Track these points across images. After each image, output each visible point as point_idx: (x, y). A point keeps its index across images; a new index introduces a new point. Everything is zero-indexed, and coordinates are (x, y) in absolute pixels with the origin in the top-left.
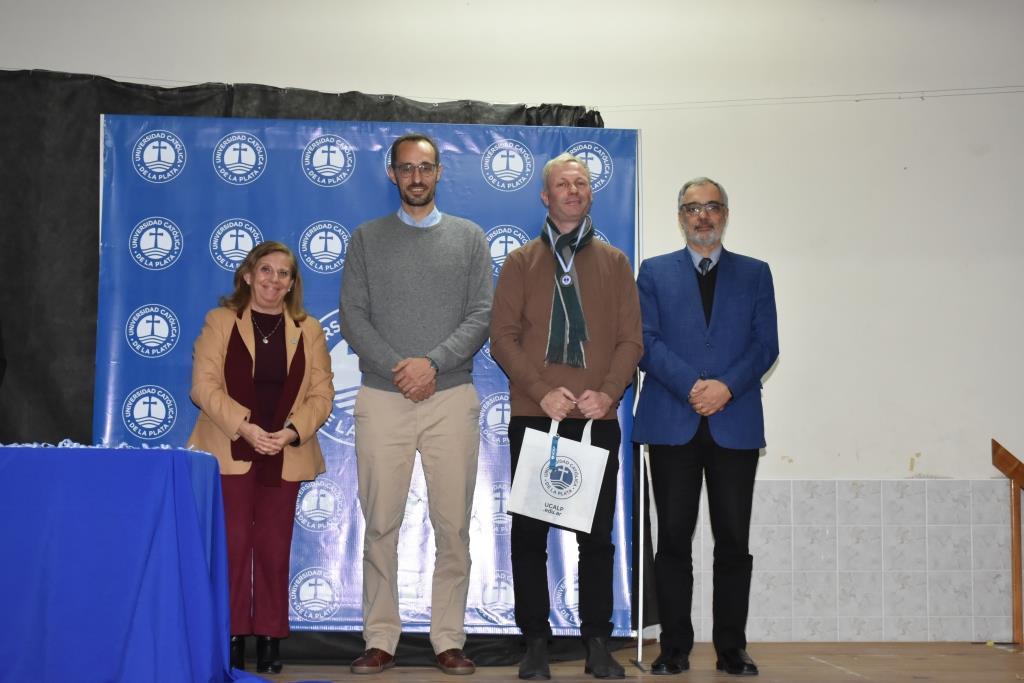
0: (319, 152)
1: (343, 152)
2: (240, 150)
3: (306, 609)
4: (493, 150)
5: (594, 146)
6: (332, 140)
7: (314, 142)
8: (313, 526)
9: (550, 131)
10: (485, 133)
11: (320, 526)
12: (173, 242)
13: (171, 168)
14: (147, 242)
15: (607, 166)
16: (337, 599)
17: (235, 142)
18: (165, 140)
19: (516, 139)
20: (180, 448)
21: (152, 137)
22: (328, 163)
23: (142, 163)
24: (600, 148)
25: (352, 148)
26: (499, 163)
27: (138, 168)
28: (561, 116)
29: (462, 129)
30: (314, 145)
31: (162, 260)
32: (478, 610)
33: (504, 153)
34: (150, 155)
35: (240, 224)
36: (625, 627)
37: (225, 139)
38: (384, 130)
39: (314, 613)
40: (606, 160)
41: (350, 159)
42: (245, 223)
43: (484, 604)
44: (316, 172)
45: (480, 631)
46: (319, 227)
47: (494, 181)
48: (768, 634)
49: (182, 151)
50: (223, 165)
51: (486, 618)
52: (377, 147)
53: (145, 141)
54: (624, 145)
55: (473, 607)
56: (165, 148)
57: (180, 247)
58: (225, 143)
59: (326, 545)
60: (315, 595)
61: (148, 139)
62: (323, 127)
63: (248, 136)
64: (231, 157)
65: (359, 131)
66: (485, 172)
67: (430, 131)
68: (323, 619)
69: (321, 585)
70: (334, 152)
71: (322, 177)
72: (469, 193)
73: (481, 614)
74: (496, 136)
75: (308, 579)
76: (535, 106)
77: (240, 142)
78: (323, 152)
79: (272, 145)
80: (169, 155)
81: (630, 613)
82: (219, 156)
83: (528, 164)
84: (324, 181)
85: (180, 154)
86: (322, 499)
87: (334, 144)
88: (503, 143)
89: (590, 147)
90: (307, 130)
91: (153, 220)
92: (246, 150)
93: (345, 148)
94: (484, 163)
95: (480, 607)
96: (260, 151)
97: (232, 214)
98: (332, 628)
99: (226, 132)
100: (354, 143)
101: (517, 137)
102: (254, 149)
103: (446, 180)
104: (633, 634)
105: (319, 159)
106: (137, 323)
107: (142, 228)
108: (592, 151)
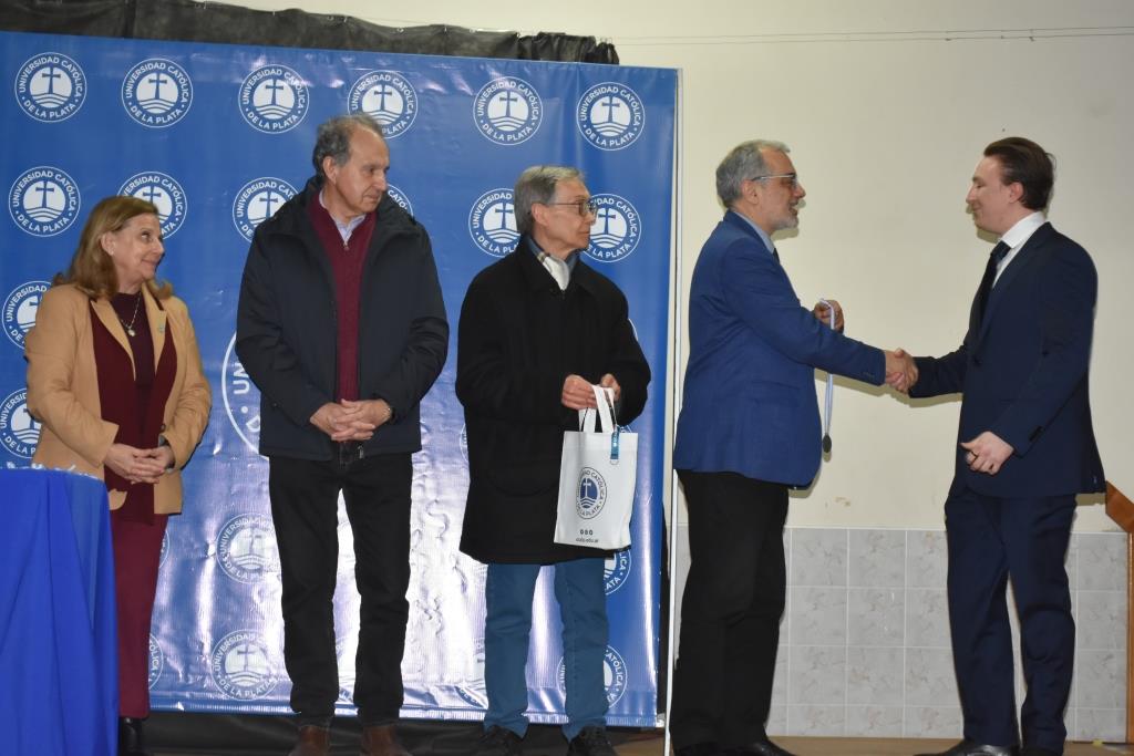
0: (261, 87)
1: (293, 88)
2: (158, 82)
3: (233, 684)
4: (489, 91)
5: (620, 88)
6: (279, 72)
7: (255, 73)
8: (245, 576)
9: (564, 68)
10: (479, 69)
11: (253, 576)
12: (67, 199)
13: (66, 103)
14: (32, 199)
15: (637, 115)
16: (274, 672)
17: (152, 71)
18: (59, 66)
19: (519, 76)
20: (58, 469)
21: (42, 61)
22: (274, 103)
23: (28, 95)
24: (629, 92)
25: (304, 83)
26: (496, 108)
27: (22, 102)
28: (565, 49)
29: (448, 62)
30: (255, 78)
31: (51, 224)
32: (458, 689)
33: (504, 95)
34: (38, 85)
35: (156, 180)
36: (648, 714)
37: (138, 67)
38: (347, 60)
39: (244, 689)
40: (635, 108)
41: (301, 98)
42: (162, 178)
43: (468, 682)
44: (257, 114)
45: (460, 716)
46: (260, 186)
47: (490, 131)
48: (814, 727)
49: (81, 81)
50: (135, 101)
51: (468, 700)
52: (338, 83)
53: (32, 67)
54: (658, 89)
55: (452, 685)
56: (59, 76)
57: (76, 207)
58: (138, 72)
59: (262, 601)
60: (245, 666)
61: (37, 64)
62: (267, 54)
63: (168, 64)
64: (145, 91)
65: (316, 61)
66: (479, 119)
67: (408, 63)
68: (254, 697)
69: (252, 653)
70: (282, 88)
71: (265, 121)
72: (457, 146)
73: (462, 695)
74: (494, 73)
75: (237, 644)
76: (530, 34)
77: (158, 72)
78: (267, 87)
79: (201, 77)
80: (63, 86)
81: (655, 697)
82: (129, 88)
83: (535, 110)
84: (267, 125)
85: (79, 86)
86: (256, 541)
87: (282, 78)
88: (502, 82)
89: (615, 90)
90: (246, 57)
91: (41, 171)
92: (165, 82)
93: (296, 83)
94: (477, 107)
95: (463, 686)
96: (183, 85)
97: (147, 165)
98: (266, 709)
99: (139, 58)
100: (307, 76)
101: (521, 74)
102: (177, 81)
103: (427, 128)
104: (659, 724)
105: (262, 97)
106: (18, 305)
107: (26, 181)
108: (618, 95)
